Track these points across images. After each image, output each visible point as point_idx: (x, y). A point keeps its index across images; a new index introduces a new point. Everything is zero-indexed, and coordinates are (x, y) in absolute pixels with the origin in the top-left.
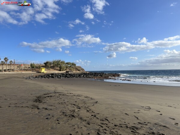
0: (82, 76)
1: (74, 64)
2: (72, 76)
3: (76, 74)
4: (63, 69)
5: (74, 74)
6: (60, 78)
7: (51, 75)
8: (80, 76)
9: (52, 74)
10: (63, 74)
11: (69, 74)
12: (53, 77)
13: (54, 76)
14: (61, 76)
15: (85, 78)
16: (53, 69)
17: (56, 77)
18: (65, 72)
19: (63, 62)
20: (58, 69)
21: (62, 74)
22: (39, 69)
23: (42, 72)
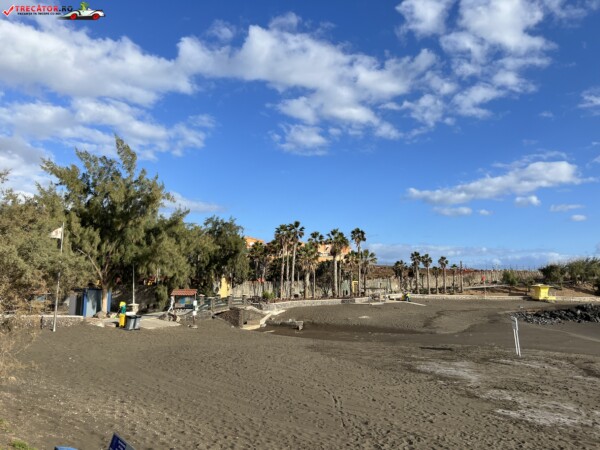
7: (579, 312)
9: (581, 307)
12: (587, 318)
13: (589, 314)
16: (571, 288)
20: (590, 288)
22: (529, 287)
23: (541, 298)
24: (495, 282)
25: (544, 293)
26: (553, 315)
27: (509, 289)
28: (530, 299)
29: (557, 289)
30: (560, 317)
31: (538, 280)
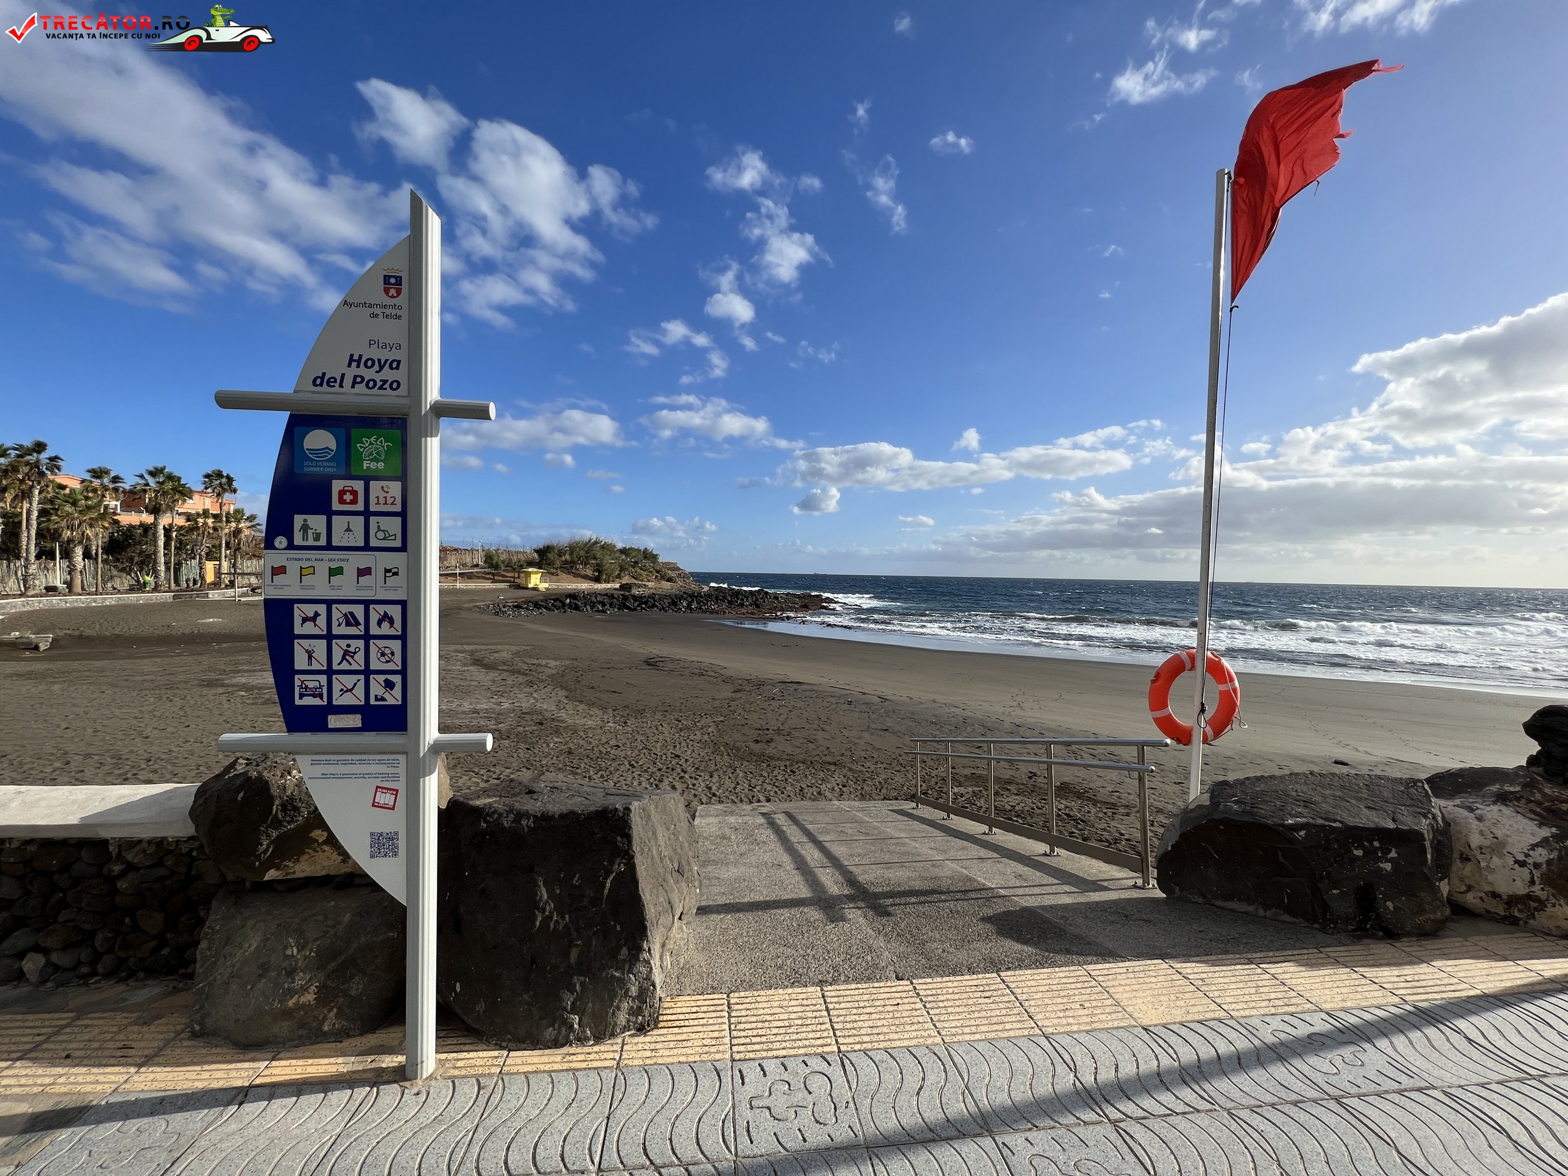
0: (685, 604)
1: (649, 556)
2: (646, 603)
3: (663, 597)
4: (608, 576)
5: (652, 596)
6: (603, 611)
7: (568, 601)
8: (674, 603)
9: (573, 596)
10: (610, 595)
11: (635, 598)
12: (577, 608)
13: (579, 604)
14: (604, 605)
15: (695, 615)
16: (569, 573)
17: (588, 607)
18: (617, 586)
19: (607, 548)
20: (589, 573)
21: (606, 595)
22: (519, 572)
23: (530, 586)
24: (477, 566)
25: (536, 580)
26: (537, 606)
27: (493, 574)
28: (519, 587)
29: (553, 574)
30: (546, 608)
31: (531, 564)
